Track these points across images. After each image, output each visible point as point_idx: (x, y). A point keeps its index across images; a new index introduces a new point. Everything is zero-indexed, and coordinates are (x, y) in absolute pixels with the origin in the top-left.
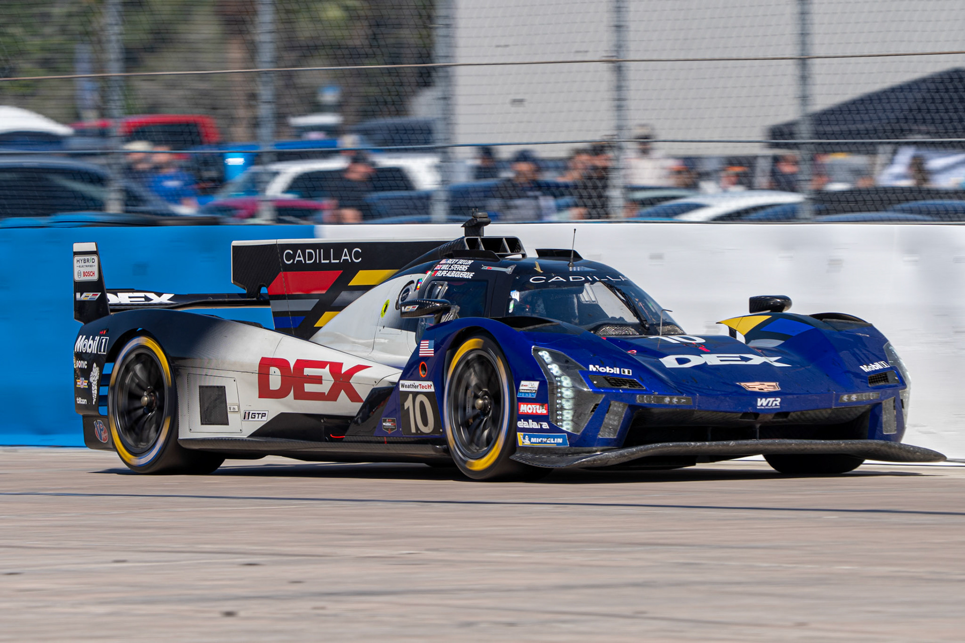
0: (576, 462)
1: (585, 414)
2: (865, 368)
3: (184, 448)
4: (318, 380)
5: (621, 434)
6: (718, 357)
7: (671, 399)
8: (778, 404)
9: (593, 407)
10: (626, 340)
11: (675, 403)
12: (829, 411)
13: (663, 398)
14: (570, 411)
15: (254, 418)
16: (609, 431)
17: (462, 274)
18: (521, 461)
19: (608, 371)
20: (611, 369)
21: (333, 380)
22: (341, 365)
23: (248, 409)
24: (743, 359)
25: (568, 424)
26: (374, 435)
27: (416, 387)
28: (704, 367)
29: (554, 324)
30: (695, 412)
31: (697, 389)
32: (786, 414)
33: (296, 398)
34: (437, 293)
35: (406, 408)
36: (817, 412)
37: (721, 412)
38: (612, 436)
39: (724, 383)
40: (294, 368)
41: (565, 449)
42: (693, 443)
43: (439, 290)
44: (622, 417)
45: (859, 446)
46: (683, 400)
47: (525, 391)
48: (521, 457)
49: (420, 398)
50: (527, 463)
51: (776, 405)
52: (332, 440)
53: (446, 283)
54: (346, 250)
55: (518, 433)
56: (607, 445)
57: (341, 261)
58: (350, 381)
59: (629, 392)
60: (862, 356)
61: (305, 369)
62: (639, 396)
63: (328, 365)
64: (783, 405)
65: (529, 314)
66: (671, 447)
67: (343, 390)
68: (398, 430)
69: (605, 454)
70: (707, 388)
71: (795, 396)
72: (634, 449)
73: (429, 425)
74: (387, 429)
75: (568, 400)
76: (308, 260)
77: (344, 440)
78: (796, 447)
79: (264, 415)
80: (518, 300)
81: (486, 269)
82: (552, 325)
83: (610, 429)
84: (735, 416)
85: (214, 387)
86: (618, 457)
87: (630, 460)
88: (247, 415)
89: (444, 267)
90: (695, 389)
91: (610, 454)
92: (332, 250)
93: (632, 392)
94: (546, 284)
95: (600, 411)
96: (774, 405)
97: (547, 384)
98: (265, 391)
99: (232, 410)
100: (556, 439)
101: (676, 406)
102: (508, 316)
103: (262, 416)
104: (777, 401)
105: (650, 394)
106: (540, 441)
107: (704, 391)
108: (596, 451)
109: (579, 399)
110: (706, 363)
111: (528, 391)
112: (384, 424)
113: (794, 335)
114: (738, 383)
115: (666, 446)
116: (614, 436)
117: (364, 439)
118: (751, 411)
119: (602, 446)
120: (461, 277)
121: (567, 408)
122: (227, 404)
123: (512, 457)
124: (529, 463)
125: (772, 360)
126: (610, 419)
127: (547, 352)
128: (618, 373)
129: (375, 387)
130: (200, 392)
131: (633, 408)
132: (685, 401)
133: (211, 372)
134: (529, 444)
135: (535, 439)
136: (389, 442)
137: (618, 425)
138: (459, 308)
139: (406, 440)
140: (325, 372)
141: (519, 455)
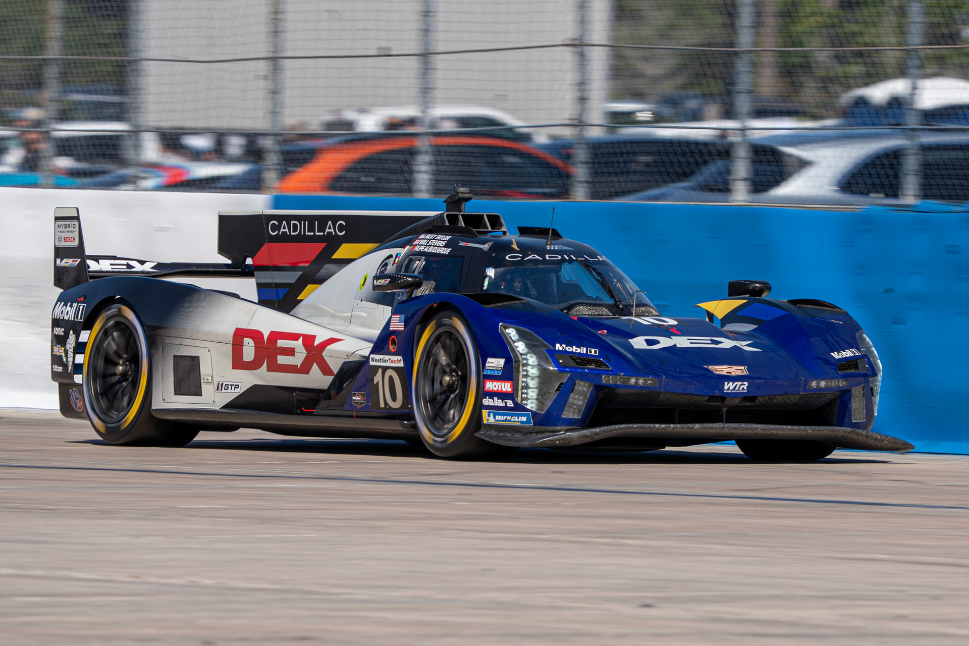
0: (539, 442)
1: (549, 393)
2: (835, 355)
3: (156, 418)
4: (291, 352)
5: (586, 414)
6: (688, 339)
7: (637, 380)
8: (745, 388)
9: (557, 386)
10: (598, 320)
11: (642, 384)
12: (798, 397)
13: (629, 379)
14: (535, 390)
15: (228, 389)
16: (573, 410)
17: (439, 250)
18: (485, 438)
19: (574, 351)
20: (577, 349)
21: (306, 352)
22: (314, 337)
23: (221, 380)
24: (714, 342)
25: (533, 403)
26: (344, 409)
27: (385, 361)
28: (673, 349)
29: (523, 301)
30: (661, 394)
31: (664, 371)
32: (753, 399)
33: (268, 370)
34: (414, 268)
35: (375, 383)
36: (785, 397)
37: (687, 394)
38: (576, 417)
39: (692, 366)
40: (267, 339)
41: (529, 428)
42: (657, 425)
43: (416, 265)
44: (586, 397)
45: (827, 433)
46: (649, 382)
47: (491, 368)
48: (485, 435)
49: (389, 373)
50: (491, 441)
51: (743, 389)
52: (303, 414)
53: (424, 258)
54: (330, 222)
55: (483, 411)
56: (571, 425)
57: (326, 234)
58: (323, 354)
59: (594, 371)
60: (834, 343)
61: (278, 340)
62: (605, 377)
63: (302, 338)
64: (750, 389)
65: (503, 291)
66: (635, 428)
67: (315, 363)
68: (367, 405)
69: (567, 434)
70: (674, 370)
71: (763, 381)
72: (597, 430)
73: (397, 400)
74: (356, 403)
75: (533, 379)
76: (293, 232)
77: (314, 413)
78: (763, 432)
79: (237, 386)
80: (493, 277)
81: (463, 245)
82: (521, 303)
83: (574, 409)
84: (702, 400)
85: (189, 357)
86: (581, 438)
87: (594, 440)
88: (220, 386)
89: (423, 242)
90: (661, 370)
91: (573, 434)
92: (316, 222)
93: (598, 372)
94: (522, 262)
95: (565, 390)
96: (741, 389)
97: (512, 362)
98: (238, 363)
99: (205, 381)
100: (520, 418)
101: (642, 388)
102: (482, 293)
103: (235, 388)
104: (745, 385)
105: (615, 375)
106: (504, 419)
107: (671, 373)
108: (560, 431)
109: (544, 377)
110: (675, 345)
111: (494, 368)
112: (354, 398)
113: (768, 320)
114: (705, 366)
115: (630, 428)
116: (579, 416)
117: (334, 413)
118: (718, 395)
119: (566, 426)
120: (438, 252)
121: (532, 386)
122: (201, 375)
123: (477, 435)
124: (493, 441)
125: (744, 345)
126: (575, 399)
127: (514, 330)
128: (585, 352)
129: (347, 360)
130: (174, 361)
131: (599, 388)
132: (651, 382)
133: (185, 342)
134: (494, 422)
135: (500, 416)
136: (358, 417)
137: (583, 405)
138: (435, 283)
139: (375, 415)
140: (298, 344)
141: (483, 432)
